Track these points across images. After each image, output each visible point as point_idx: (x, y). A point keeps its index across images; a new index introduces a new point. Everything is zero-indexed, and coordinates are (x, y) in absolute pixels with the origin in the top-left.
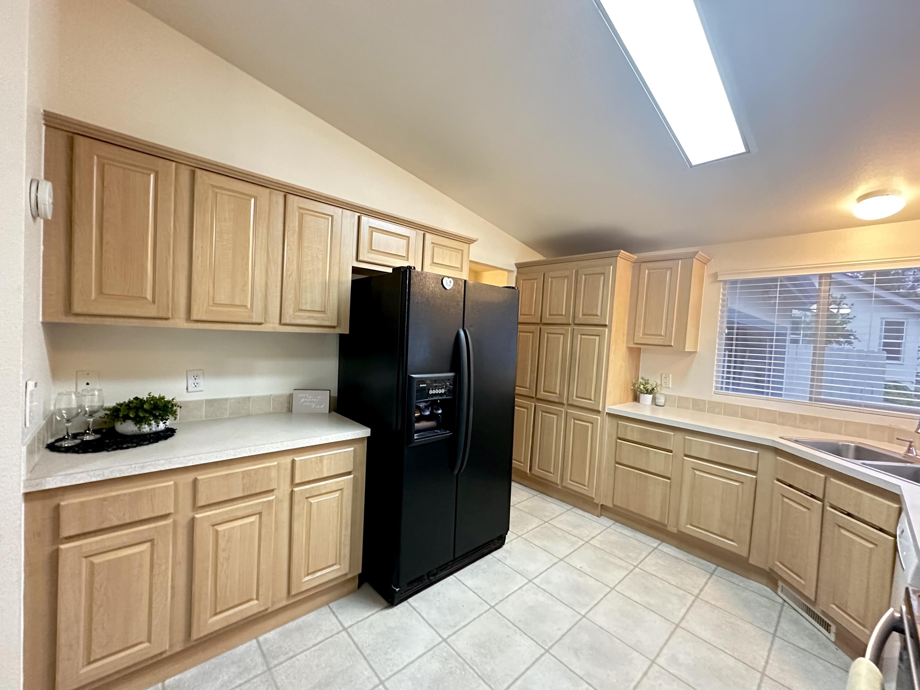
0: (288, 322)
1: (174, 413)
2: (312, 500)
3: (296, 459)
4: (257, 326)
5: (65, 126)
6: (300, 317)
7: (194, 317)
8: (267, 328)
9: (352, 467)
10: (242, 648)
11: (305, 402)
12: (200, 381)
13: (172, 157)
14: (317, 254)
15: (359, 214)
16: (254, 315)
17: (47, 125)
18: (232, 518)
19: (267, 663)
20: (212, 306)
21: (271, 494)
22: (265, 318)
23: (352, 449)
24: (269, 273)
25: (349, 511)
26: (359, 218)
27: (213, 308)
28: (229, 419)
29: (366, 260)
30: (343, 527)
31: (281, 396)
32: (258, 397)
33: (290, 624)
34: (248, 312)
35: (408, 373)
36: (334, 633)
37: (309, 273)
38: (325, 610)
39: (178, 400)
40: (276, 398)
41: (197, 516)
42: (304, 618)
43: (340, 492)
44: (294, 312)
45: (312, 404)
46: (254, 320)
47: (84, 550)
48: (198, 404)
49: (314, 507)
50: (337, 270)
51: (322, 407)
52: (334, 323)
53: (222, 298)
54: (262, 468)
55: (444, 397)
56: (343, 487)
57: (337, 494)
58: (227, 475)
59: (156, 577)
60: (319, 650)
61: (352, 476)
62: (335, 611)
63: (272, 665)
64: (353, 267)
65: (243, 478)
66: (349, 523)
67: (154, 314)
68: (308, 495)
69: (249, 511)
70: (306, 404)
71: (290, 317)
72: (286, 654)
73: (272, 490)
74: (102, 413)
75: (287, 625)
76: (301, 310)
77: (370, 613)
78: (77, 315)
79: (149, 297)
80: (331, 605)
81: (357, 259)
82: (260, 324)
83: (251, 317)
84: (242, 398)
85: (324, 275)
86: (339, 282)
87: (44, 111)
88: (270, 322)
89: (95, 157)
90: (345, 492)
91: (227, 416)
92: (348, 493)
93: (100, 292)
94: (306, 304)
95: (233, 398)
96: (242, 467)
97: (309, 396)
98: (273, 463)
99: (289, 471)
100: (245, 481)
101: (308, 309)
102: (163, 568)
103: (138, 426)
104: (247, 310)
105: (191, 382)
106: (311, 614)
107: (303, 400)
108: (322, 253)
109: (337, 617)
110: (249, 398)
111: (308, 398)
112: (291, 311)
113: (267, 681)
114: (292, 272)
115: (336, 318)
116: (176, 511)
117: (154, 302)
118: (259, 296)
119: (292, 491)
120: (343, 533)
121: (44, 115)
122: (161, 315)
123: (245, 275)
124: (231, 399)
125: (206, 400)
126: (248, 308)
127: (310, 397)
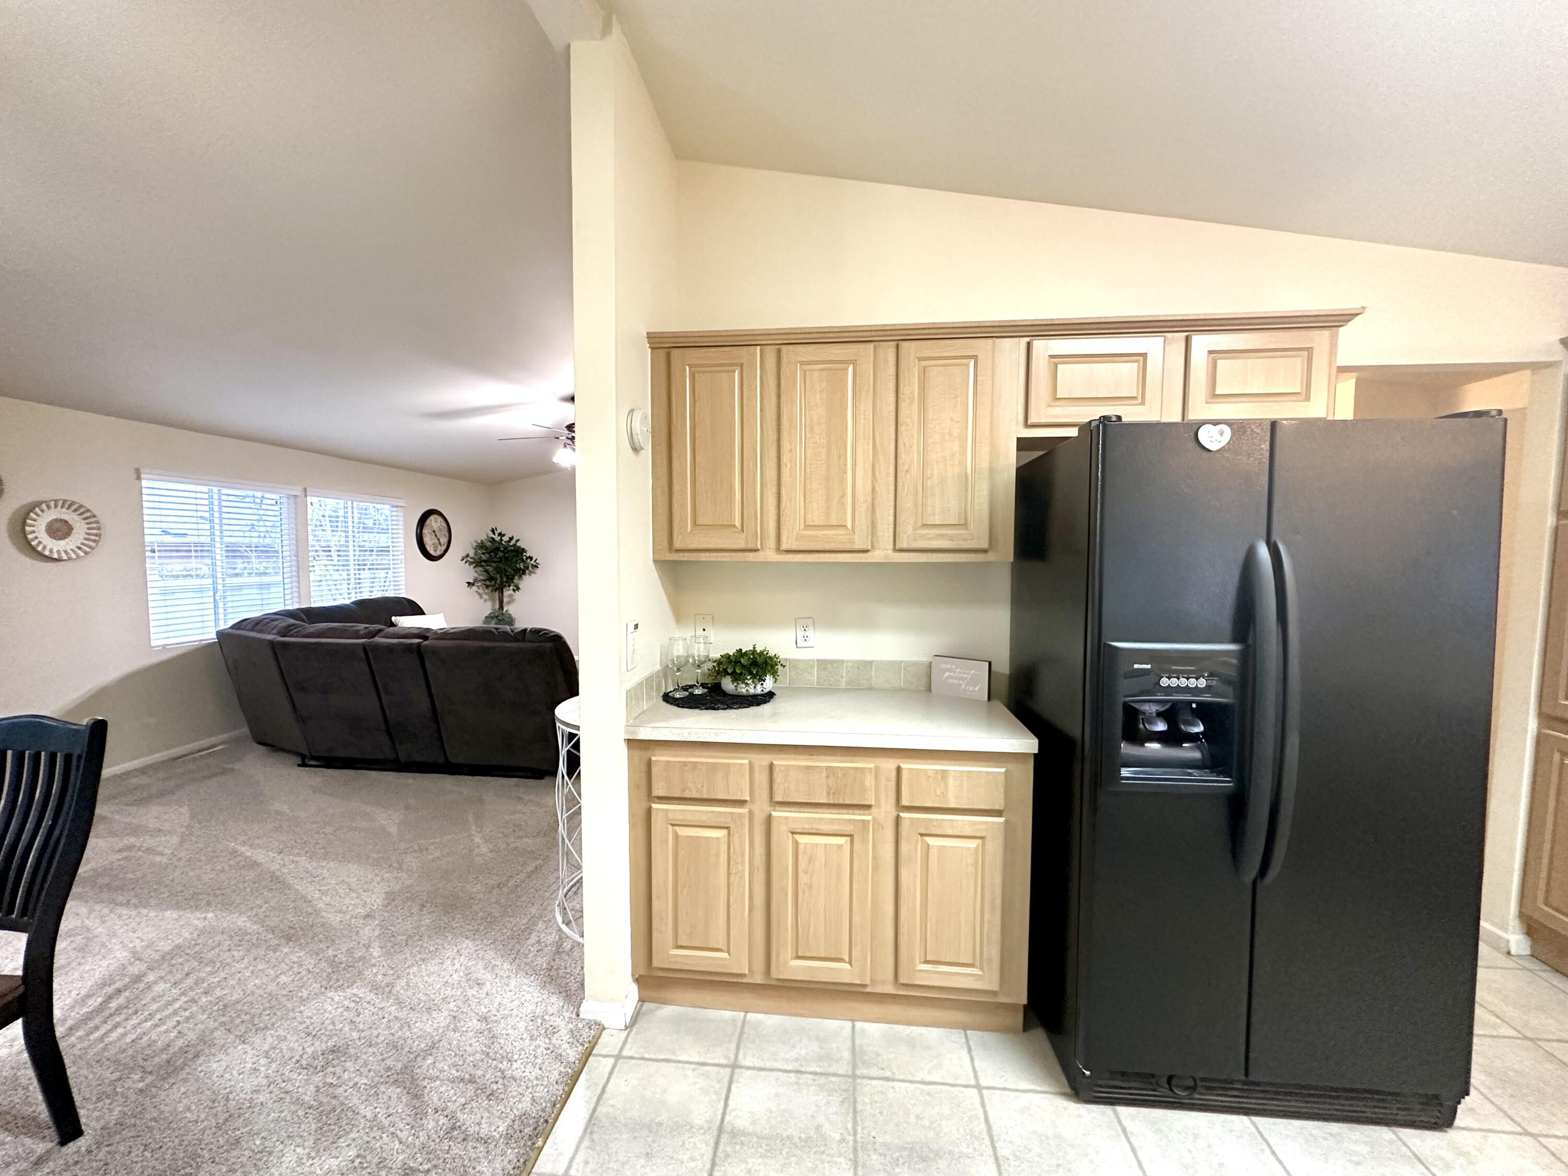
0: (905, 546)
1: (774, 673)
2: (930, 841)
3: (903, 766)
4: (862, 555)
5: (663, 343)
6: (923, 537)
7: (784, 546)
8: (876, 556)
9: (1002, 802)
10: (832, 1025)
11: (950, 677)
12: (810, 632)
13: (757, 340)
14: (950, 429)
15: (1028, 339)
16: (857, 539)
17: (652, 348)
18: (814, 831)
19: (854, 1067)
20: (804, 530)
21: (867, 812)
22: (872, 542)
23: (1003, 770)
24: (877, 472)
25: (998, 881)
26: (1029, 345)
27: (804, 532)
28: (846, 690)
29: (1044, 420)
30: (987, 907)
31: (915, 664)
32: (882, 662)
33: (901, 1027)
34: (849, 534)
35: (1104, 640)
36: (959, 1082)
37: (938, 462)
38: (957, 1035)
39: (782, 655)
40: (909, 665)
41: (774, 814)
42: (923, 1030)
43: (979, 841)
44: (915, 529)
45: (961, 682)
46: (856, 547)
47: (670, 816)
48: (808, 663)
49: (933, 855)
50: (986, 450)
51: (977, 688)
52: (984, 545)
53: (816, 517)
54: (853, 768)
55: (1207, 698)
56: (984, 834)
57: (973, 844)
58: (808, 767)
59: (733, 875)
60: (928, 1094)
61: (1002, 820)
62: (973, 1047)
63: (858, 1072)
64: (1018, 439)
65: (828, 777)
66: (998, 902)
67: (741, 545)
68: (923, 831)
69: (835, 828)
70: (952, 681)
71: (908, 537)
72: (882, 1069)
73: (869, 807)
74: (710, 665)
75: (895, 1026)
76: (925, 526)
77: (1033, 1087)
78: (678, 551)
79: (738, 523)
80: (969, 1032)
81: (1027, 425)
82: (867, 551)
83: (852, 542)
84: (861, 661)
85: (963, 463)
86: (992, 471)
87: (647, 333)
88: (879, 549)
89: (687, 368)
90: (990, 846)
91: (843, 685)
92: (995, 847)
93: (695, 524)
94: (934, 514)
95: (851, 661)
96: (828, 761)
97: (956, 669)
98: (867, 764)
99: (893, 783)
100: (831, 781)
101: (937, 523)
102: (740, 867)
103: (735, 684)
104: (848, 532)
105: (800, 633)
106: (935, 1030)
107: (947, 674)
108: (958, 425)
109: (972, 1059)
110: (871, 662)
111: (954, 672)
112: (910, 530)
113: (845, 1091)
114: (910, 466)
115: (987, 534)
116: (752, 801)
117: (742, 530)
118: (862, 508)
119: (898, 818)
120: (987, 916)
121: (648, 337)
122: (750, 546)
123: (843, 480)
124: (847, 662)
125: (818, 661)
126: (848, 529)
127: (959, 670)
